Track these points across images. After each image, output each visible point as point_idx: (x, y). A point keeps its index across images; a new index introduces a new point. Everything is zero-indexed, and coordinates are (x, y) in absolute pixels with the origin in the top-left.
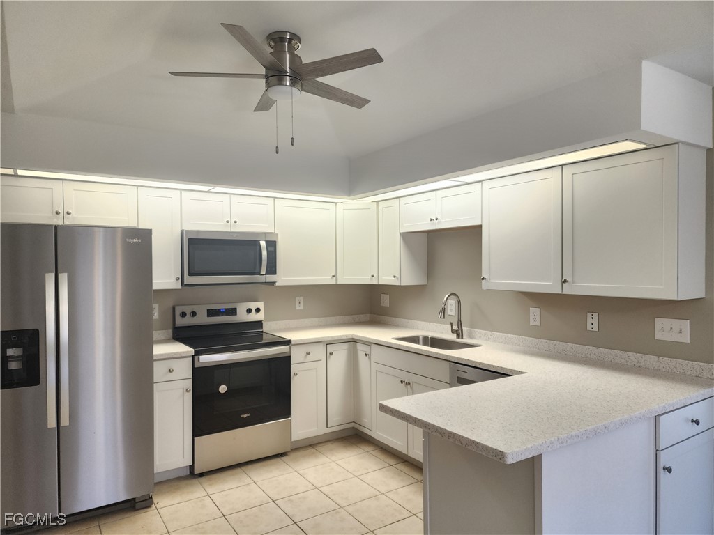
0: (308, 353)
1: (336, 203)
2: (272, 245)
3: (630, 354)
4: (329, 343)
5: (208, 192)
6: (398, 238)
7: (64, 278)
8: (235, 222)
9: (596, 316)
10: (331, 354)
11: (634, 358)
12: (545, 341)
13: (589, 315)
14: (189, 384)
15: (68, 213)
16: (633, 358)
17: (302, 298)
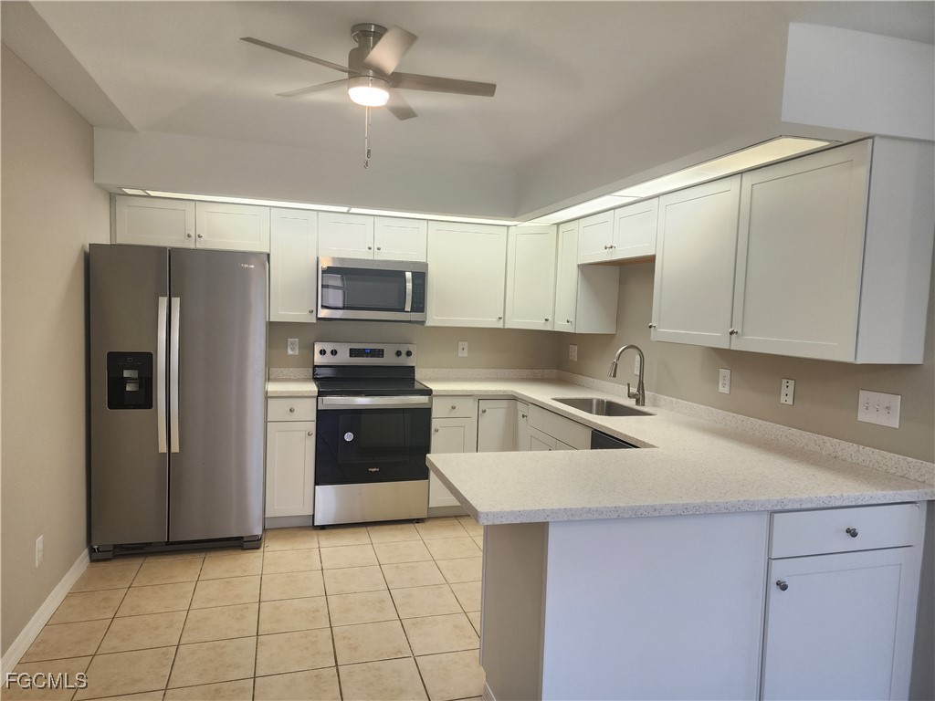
0: (454, 408)
1: (508, 226)
2: (420, 277)
3: (826, 438)
4: (481, 398)
5: (348, 213)
6: (575, 270)
7: (176, 302)
8: (379, 249)
9: (792, 383)
10: (484, 411)
11: (831, 444)
12: (732, 414)
13: (784, 381)
14: (312, 427)
15: (200, 237)
16: (829, 445)
17: (466, 343)
